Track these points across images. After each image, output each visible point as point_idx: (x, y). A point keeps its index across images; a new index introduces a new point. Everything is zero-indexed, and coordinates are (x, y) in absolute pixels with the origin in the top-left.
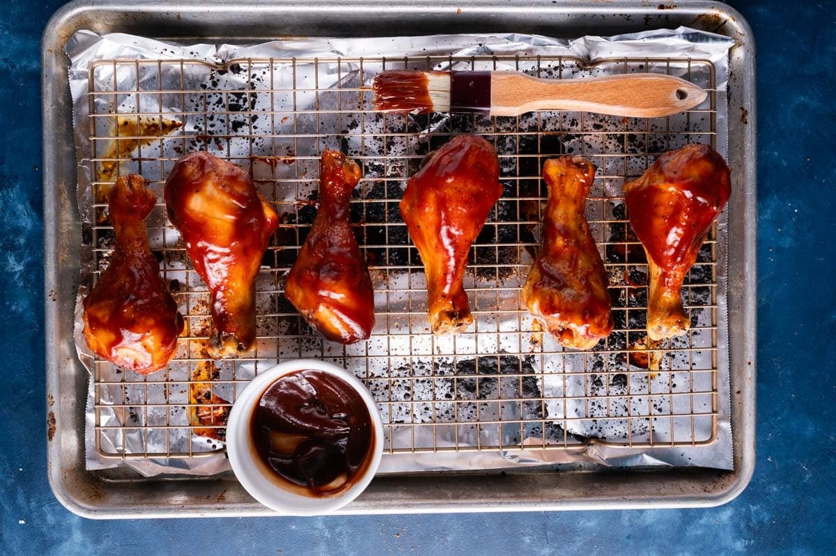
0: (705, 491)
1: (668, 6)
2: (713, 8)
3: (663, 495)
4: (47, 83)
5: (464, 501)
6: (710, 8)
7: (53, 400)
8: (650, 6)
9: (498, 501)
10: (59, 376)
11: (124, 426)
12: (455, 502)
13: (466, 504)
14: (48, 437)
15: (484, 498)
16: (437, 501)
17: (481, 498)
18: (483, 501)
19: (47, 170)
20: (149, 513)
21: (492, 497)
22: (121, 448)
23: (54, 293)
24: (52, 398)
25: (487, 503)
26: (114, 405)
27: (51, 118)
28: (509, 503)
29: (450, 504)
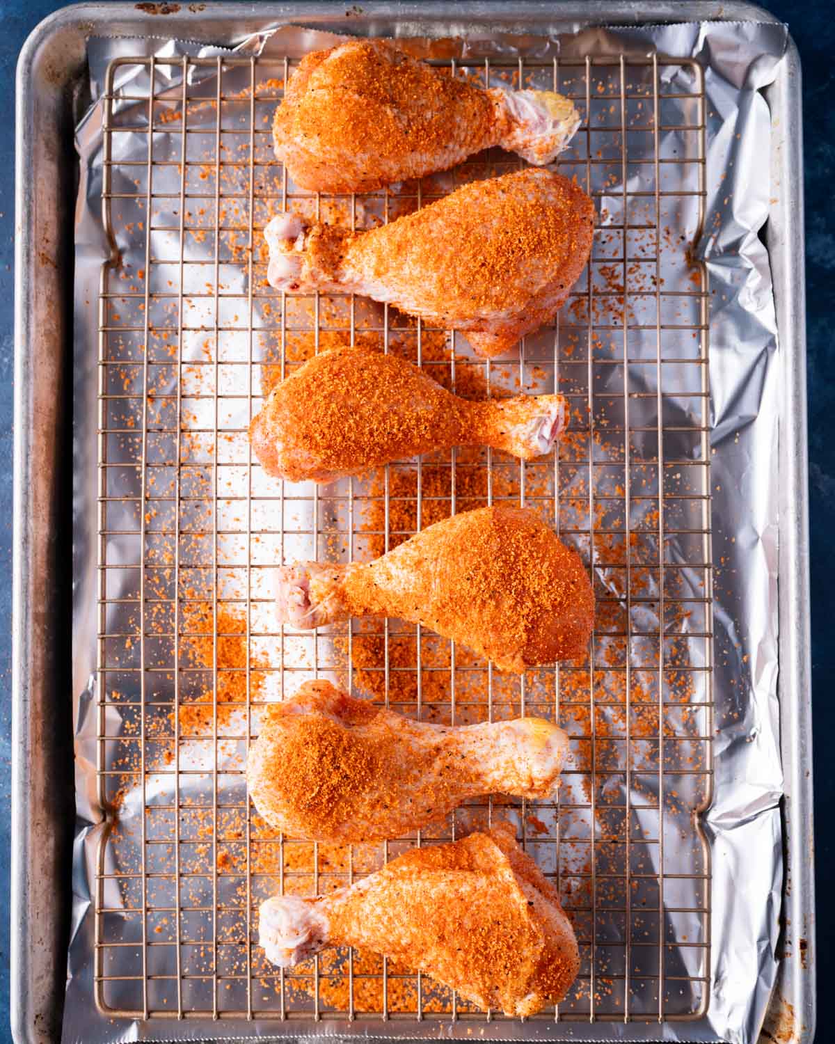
0: (37, 1016)
1: (806, 956)
2: (804, 1028)
3: (32, 947)
4: (673, 7)
5: (30, 630)
6: (804, 1024)
7: (197, 11)
8: (805, 927)
9: (29, 683)
10: (233, 20)
11: (155, 98)
12: (30, 617)
13: (26, 632)
14: (142, 3)
15: (34, 662)
16: (31, 588)
17: (35, 656)
18: (30, 659)
19: (543, 5)
20: (24, 150)
21: (36, 674)
22: (121, 94)
23: (358, 13)
24: (201, 10)
25: (27, 665)
26: (187, 84)
27: (620, 11)
28: (25, 701)
29: (27, 607)
